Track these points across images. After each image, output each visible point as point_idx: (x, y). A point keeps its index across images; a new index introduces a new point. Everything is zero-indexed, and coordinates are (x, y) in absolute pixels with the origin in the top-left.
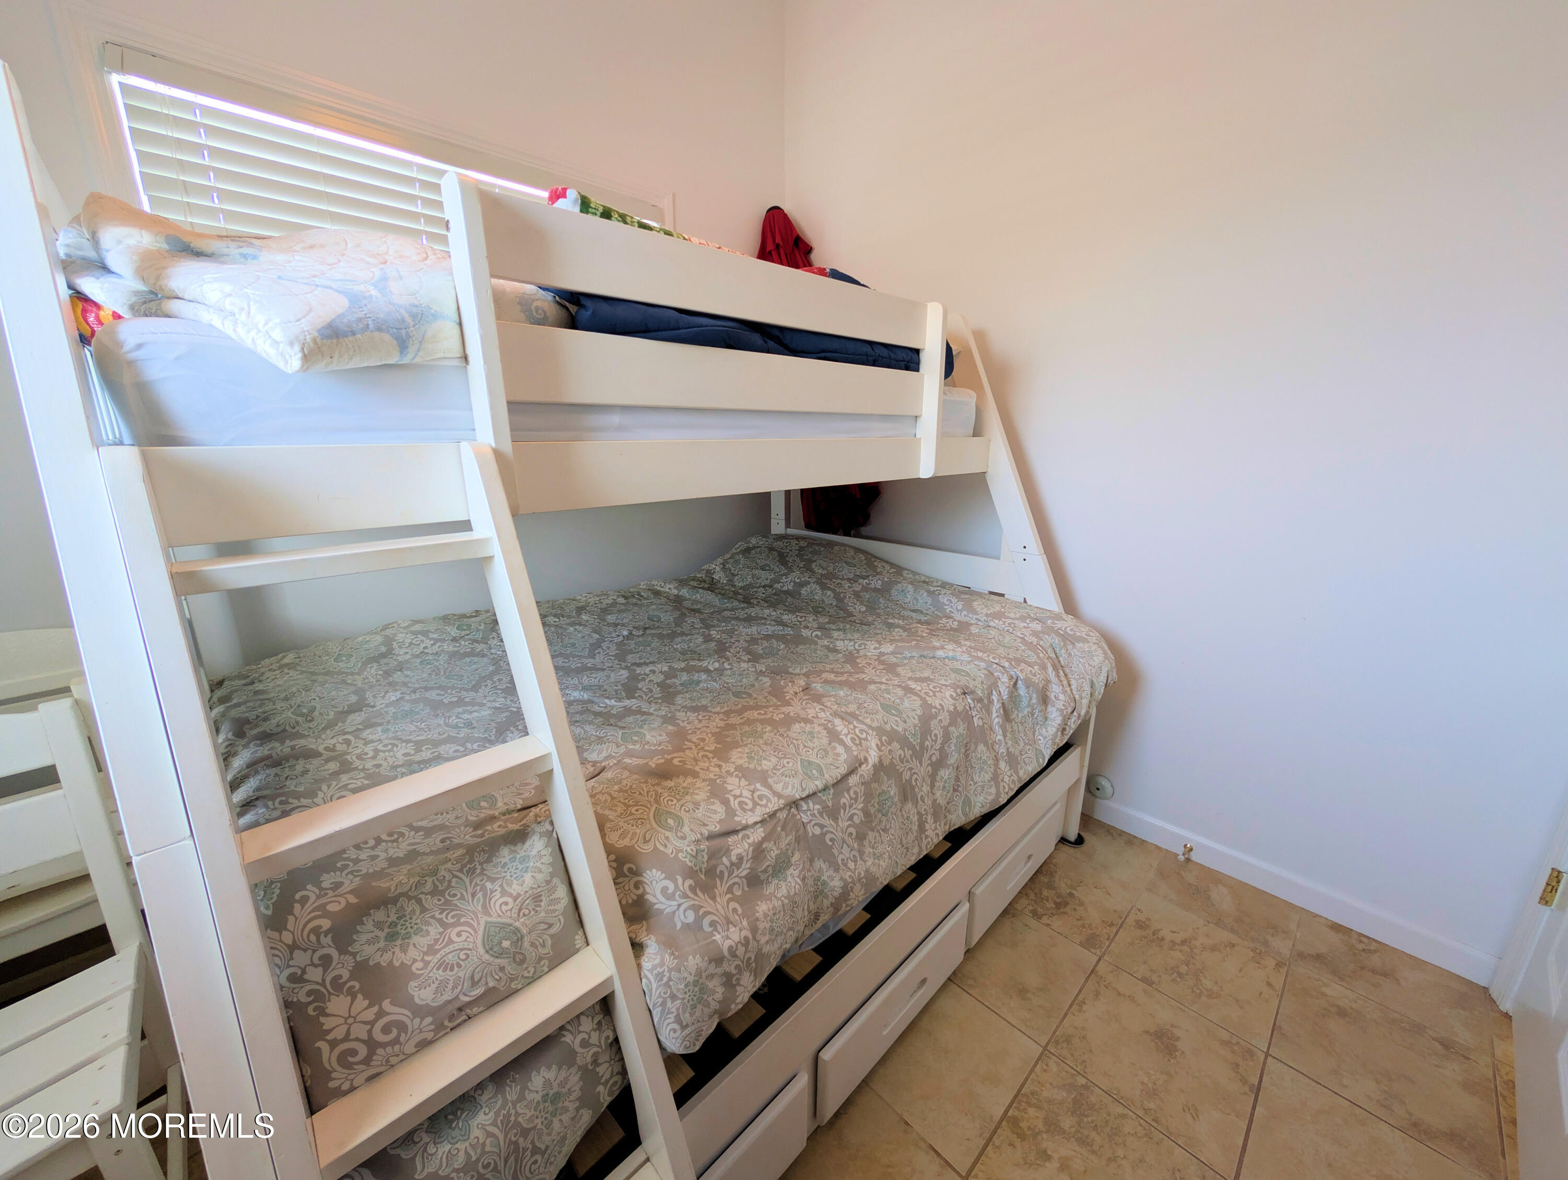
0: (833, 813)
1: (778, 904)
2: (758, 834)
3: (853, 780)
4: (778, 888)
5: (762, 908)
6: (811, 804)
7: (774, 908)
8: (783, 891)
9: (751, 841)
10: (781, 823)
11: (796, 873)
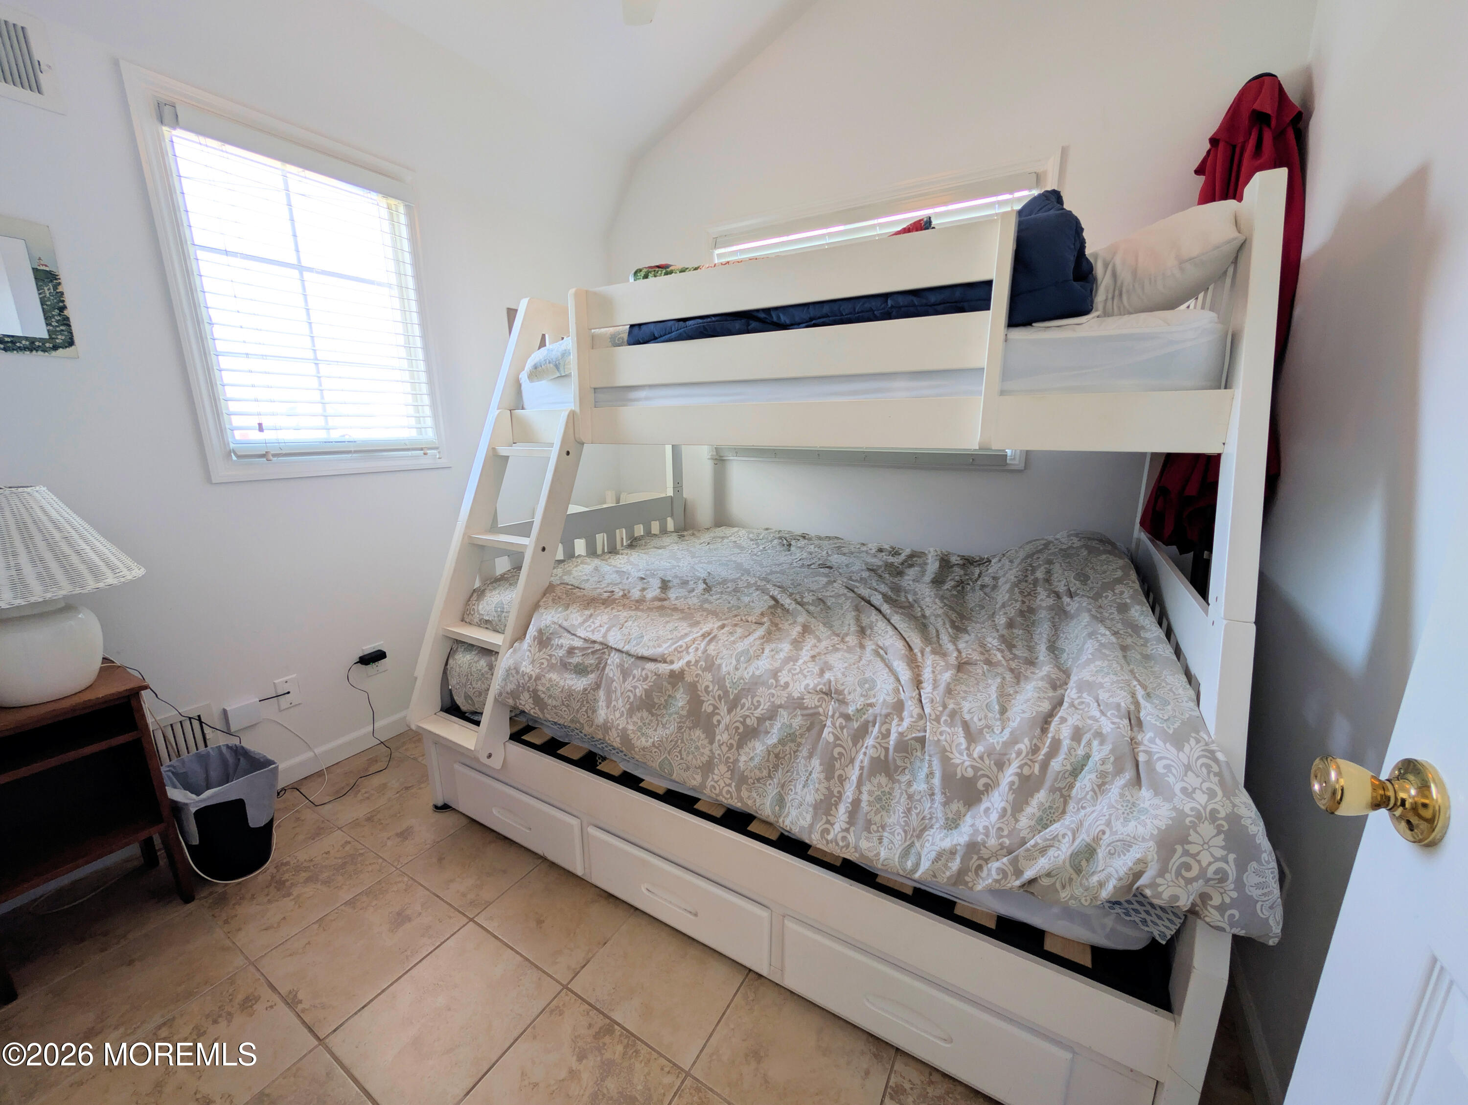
0: (625, 674)
1: (562, 683)
2: (578, 643)
3: (650, 666)
4: (572, 679)
5: (554, 676)
6: (616, 656)
7: (558, 682)
8: (570, 683)
9: (572, 642)
10: (593, 650)
11: (585, 683)
